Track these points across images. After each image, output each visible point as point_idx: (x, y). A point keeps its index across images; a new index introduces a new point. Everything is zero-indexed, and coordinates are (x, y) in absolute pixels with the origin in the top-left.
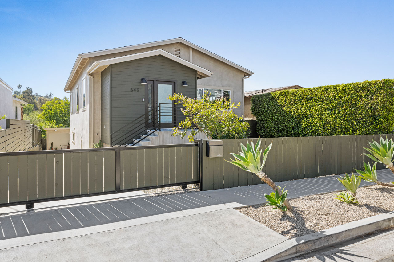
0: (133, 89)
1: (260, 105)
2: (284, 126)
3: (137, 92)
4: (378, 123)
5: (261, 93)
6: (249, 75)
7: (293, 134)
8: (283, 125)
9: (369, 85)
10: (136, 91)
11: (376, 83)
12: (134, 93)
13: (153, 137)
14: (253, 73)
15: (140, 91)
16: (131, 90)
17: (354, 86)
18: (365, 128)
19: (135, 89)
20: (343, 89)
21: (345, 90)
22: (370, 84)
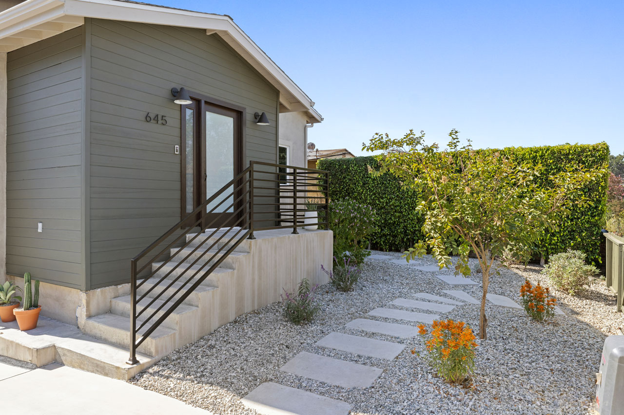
0: (152, 116)
1: (344, 178)
2: (399, 217)
3: (163, 124)
4: (594, 214)
5: (341, 157)
6: (318, 121)
7: (418, 230)
8: (397, 214)
9: (581, 152)
10: (160, 122)
11: (594, 149)
12: (152, 126)
13: (241, 256)
14: (322, 119)
15: (168, 124)
16: (148, 119)
17: (553, 153)
18: (571, 222)
19: (157, 116)
20: (531, 156)
21: (535, 158)
22: (583, 150)
